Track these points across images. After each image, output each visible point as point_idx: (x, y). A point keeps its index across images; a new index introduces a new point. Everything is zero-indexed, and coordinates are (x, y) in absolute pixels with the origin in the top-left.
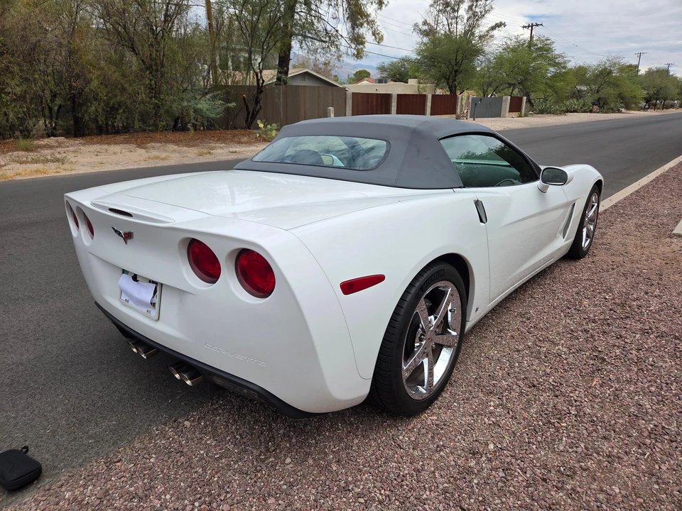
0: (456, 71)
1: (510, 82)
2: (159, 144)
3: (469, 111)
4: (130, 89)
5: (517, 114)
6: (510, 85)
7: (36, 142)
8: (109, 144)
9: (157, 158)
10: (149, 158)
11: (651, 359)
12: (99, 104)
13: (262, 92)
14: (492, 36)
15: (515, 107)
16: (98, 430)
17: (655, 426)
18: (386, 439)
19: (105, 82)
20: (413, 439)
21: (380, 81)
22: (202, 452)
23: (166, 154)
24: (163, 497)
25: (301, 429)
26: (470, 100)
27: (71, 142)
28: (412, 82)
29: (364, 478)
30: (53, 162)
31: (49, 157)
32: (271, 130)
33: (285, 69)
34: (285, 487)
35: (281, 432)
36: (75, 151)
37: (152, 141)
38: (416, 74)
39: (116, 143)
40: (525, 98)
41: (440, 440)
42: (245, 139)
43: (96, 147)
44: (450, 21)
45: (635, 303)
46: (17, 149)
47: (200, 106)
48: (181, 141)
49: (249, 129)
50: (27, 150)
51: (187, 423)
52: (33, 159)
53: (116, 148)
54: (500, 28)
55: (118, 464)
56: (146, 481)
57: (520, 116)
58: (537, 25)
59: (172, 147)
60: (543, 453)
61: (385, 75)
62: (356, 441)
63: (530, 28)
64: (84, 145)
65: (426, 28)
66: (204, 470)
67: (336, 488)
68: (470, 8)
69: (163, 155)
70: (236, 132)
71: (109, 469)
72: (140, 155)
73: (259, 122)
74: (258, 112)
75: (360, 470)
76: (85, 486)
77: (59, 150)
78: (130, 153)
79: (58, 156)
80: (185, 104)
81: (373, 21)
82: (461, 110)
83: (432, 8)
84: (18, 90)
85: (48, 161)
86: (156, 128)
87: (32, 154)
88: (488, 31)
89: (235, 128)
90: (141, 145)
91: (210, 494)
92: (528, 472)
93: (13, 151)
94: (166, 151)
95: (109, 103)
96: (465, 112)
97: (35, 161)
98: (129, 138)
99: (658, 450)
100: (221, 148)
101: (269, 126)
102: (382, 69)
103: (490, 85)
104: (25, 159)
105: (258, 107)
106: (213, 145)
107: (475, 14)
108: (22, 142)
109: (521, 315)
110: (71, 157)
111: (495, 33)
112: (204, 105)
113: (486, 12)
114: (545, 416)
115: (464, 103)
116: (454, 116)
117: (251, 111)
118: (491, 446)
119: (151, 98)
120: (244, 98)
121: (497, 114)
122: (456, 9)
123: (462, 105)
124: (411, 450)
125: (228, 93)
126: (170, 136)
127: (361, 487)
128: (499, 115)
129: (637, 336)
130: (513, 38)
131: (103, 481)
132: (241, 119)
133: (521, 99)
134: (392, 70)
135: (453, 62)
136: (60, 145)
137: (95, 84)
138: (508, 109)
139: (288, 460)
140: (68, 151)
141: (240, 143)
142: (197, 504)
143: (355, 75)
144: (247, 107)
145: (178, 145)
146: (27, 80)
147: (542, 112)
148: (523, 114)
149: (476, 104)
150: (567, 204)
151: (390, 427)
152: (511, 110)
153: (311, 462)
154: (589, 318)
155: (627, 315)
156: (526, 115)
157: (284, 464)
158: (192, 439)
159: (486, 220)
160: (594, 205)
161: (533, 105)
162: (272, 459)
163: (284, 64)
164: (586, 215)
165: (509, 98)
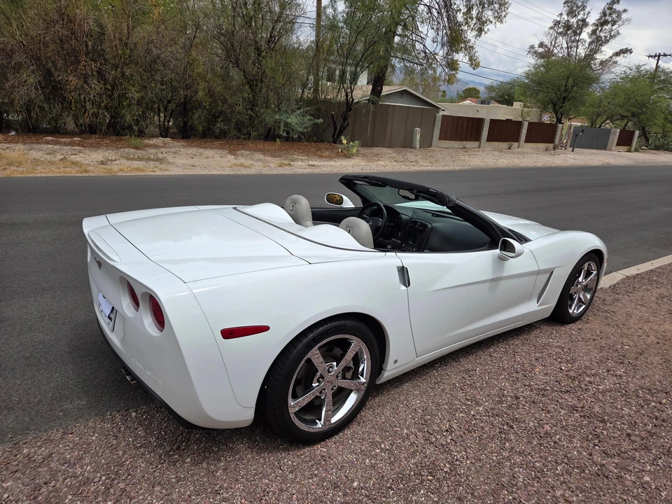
0: (564, 99)
1: (623, 114)
2: (247, 152)
3: (569, 142)
4: (230, 101)
5: (625, 148)
6: (623, 117)
7: (146, 141)
8: (205, 148)
9: (242, 165)
10: (235, 165)
11: (558, 437)
12: (203, 112)
13: (350, 110)
14: (615, 62)
15: (625, 140)
16: (70, 406)
17: (514, 499)
18: (273, 460)
19: (211, 93)
20: (295, 464)
21: (483, 102)
22: (130, 439)
23: (251, 162)
24: (85, 467)
25: (213, 437)
26: (572, 130)
27: (175, 143)
28: (517, 105)
29: (237, 487)
30: (155, 161)
31: (152, 157)
32: (353, 147)
33: (379, 88)
34: (174, 480)
35: (197, 436)
36: (175, 153)
37: (243, 149)
38: (522, 98)
39: (212, 148)
40: (637, 133)
41: (317, 469)
42: (327, 153)
43: (193, 150)
44: (570, 44)
45: (588, 379)
46: (129, 146)
47: (289, 120)
48: (268, 151)
49: (335, 143)
50: (137, 148)
51: (134, 414)
52: (138, 157)
53: (209, 152)
54: (626, 55)
55: (71, 435)
56: (81, 453)
57: (629, 151)
58: (665, 55)
59: (259, 156)
60: (395, 499)
61: (493, 94)
62: (249, 456)
63: (656, 58)
64: (184, 147)
65: (541, 50)
66: (125, 453)
67: (210, 490)
68: (594, 32)
69: (248, 163)
70: (321, 145)
71: (62, 438)
72: (229, 161)
73: (343, 138)
74: (344, 128)
75: (237, 480)
76: (40, 447)
77: (162, 150)
78: (220, 159)
79: (160, 156)
80: (277, 117)
81: (472, 47)
82: (561, 140)
83: (552, 31)
84: (137, 96)
85: (149, 159)
86: (248, 137)
87: (139, 151)
88: (611, 57)
89: (322, 141)
90: (232, 152)
91: (117, 473)
93: (126, 148)
94: (252, 159)
95: (211, 112)
96: (565, 142)
97: (140, 159)
98: (224, 144)
100: (302, 160)
101: (351, 143)
102: (490, 88)
103: (599, 115)
104: (132, 156)
105: (346, 124)
106: (295, 157)
107: (598, 39)
108: (134, 141)
109: (467, 371)
110: (170, 158)
111: (619, 59)
112: (293, 120)
113: (612, 37)
114: (420, 468)
115: (564, 133)
116: (551, 145)
117: (339, 127)
118: (355, 484)
119: (247, 110)
120: (332, 114)
121: (603, 146)
122: (578, 32)
123: (562, 135)
124: (287, 473)
125: (318, 110)
126: (261, 145)
127: (230, 493)
128: (604, 148)
129: (563, 412)
130: (634, 68)
131: (53, 446)
132: (329, 133)
133: (633, 133)
134: (499, 90)
135: (563, 89)
136: (165, 146)
137: (201, 94)
138: (615, 142)
139: (188, 460)
140: (170, 152)
141: (321, 156)
142: (103, 478)
143: (464, 92)
144: (335, 123)
145: (264, 155)
146: (145, 87)
147: (657, 148)
148: (633, 148)
149: (577, 135)
150: (538, 272)
151: (284, 450)
152: (618, 144)
153: (205, 465)
154: (529, 386)
155: (569, 389)
156: (636, 150)
157: (184, 462)
158: (130, 428)
159: (409, 285)
160: (592, 273)
161: (647, 140)
162: (177, 456)
163: (379, 84)
164: (578, 282)
165: (618, 130)
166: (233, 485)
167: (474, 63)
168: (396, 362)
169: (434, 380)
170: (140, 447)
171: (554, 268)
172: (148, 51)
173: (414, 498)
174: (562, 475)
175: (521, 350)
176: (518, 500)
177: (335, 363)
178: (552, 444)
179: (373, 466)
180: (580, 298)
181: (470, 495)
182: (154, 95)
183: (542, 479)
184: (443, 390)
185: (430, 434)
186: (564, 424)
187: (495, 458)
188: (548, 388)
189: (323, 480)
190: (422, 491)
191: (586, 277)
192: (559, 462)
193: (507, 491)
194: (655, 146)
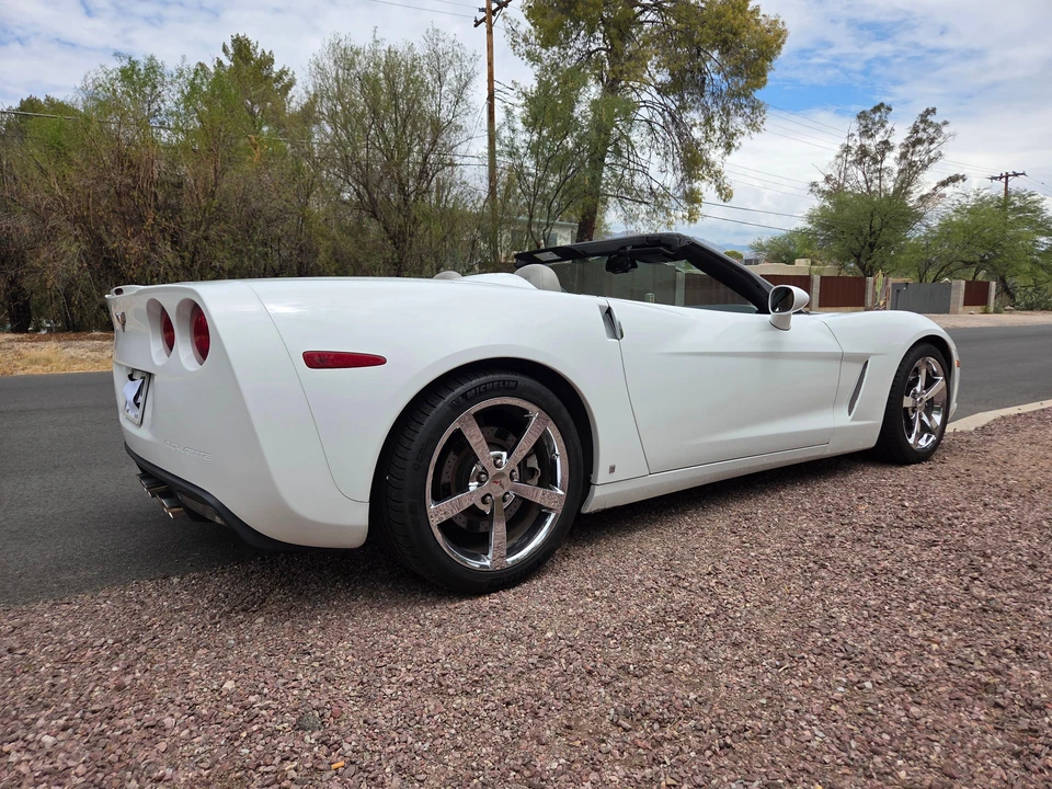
0: (872, 246)
1: (967, 260)
3: (888, 303)
5: (979, 308)
6: (967, 264)
11: (905, 572)
14: (944, 196)
15: (976, 296)
16: (72, 577)
17: (834, 640)
18: (407, 614)
20: (444, 617)
21: (748, 262)
22: (165, 604)
24: (82, 633)
26: (890, 286)
28: (801, 263)
29: (340, 645)
34: (232, 641)
38: (807, 251)
40: (993, 284)
41: (483, 621)
44: (868, 176)
45: (950, 514)
51: (176, 581)
54: (956, 184)
55: (63, 606)
56: (78, 620)
57: (986, 312)
58: (1016, 175)
60: (620, 649)
61: (763, 255)
63: (1003, 180)
65: (827, 187)
67: (293, 649)
68: (903, 156)
71: (51, 608)
75: (342, 638)
76: (11, 619)
81: (719, 172)
82: (875, 299)
83: (840, 160)
88: (935, 189)
91: (135, 637)
92: (575, 663)
96: (881, 303)
99: (809, 665)
102: (759, 248)
103: (929, 263)
107: (911, 165)
111: (948, 190)
113: (931, 161)
114: (662, 614)
115: (878, 290)
118: (549, 635)
121: (943, 308)
122: (879, 158)
123: (875, 294)
124: (430, 627)
127: (328, 652)
128: (946, 310)
129: (911, 547)
130: (972, 194)
131: (34, 616)
133: (987, 285)
134: (773, 248)
135: (866, 232)
138: (962, 301)
139: (260, 620)
142: (111, 642)
146: (239, 251)
147: (1030, 308)
148: (992, 309)
149: (898, 291)
150: (843, 358)
151: (426, 604)
152: (967, 303)
153: (287, 624)
154: (850, 524)
155: (920, 524)
156: (997, 311)
157: (252, 623)
158: (167, 593)
159: (622, 336)
160: (937, 380)
161: (1012, 297)
162: (241, 617)
163: (585, 235)
164: (915, 393)
165: (963, 282)
166: (335, 643)
167: (725, 193)
168: (612, 469)
169: (685, 526)
170: (181, 610)
171: (869, 355)
172: (245, 201)
173: (653, 647)
174: (919, 613)
175: (831, 492)
176: (841, 641)
177: (505, 454)
178: (897, 580)
179: (581, 616)
180: (922, 422)
181: (753, 640)
182: (252, 263)
183: (882, 618)
184: (702, 535)
185: (680, 578)
186: (915, 559)
187: (795, 599)
188: (884, 525)
189: (493, 633)
190: (667, 639)
191: (928, 386)
192: (911, 598)
193: (820, 632)
194: (1026, 305)
